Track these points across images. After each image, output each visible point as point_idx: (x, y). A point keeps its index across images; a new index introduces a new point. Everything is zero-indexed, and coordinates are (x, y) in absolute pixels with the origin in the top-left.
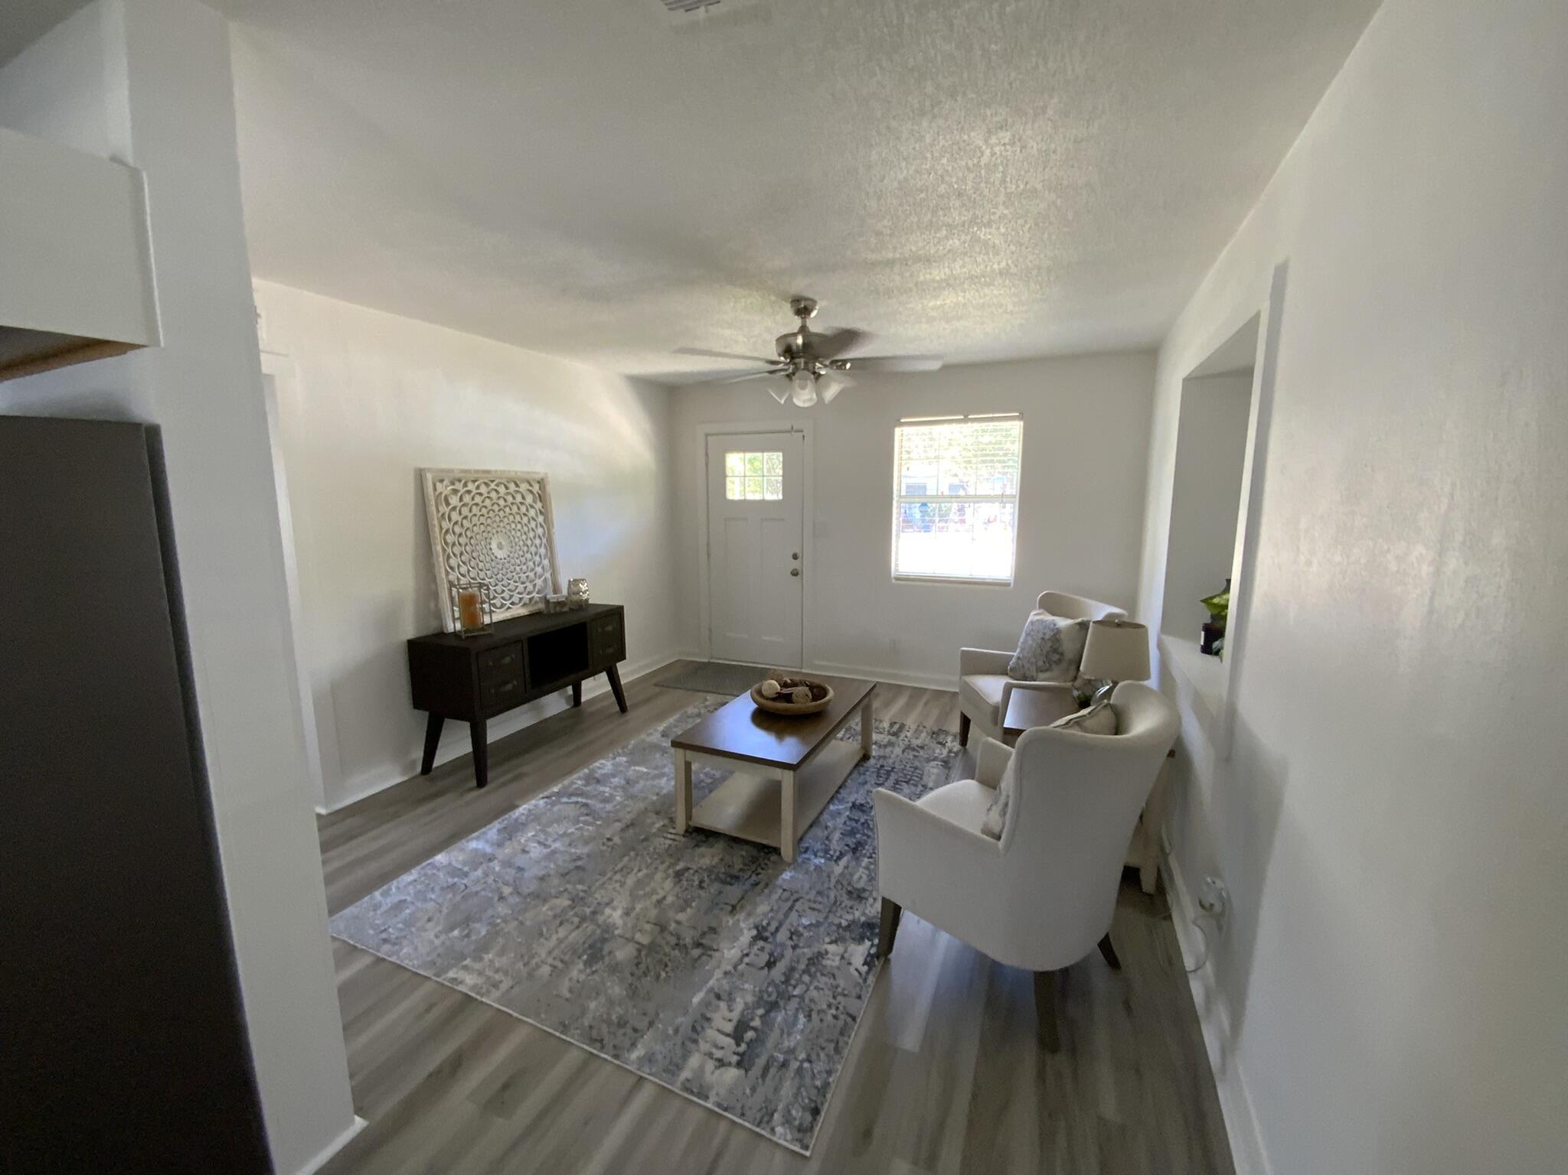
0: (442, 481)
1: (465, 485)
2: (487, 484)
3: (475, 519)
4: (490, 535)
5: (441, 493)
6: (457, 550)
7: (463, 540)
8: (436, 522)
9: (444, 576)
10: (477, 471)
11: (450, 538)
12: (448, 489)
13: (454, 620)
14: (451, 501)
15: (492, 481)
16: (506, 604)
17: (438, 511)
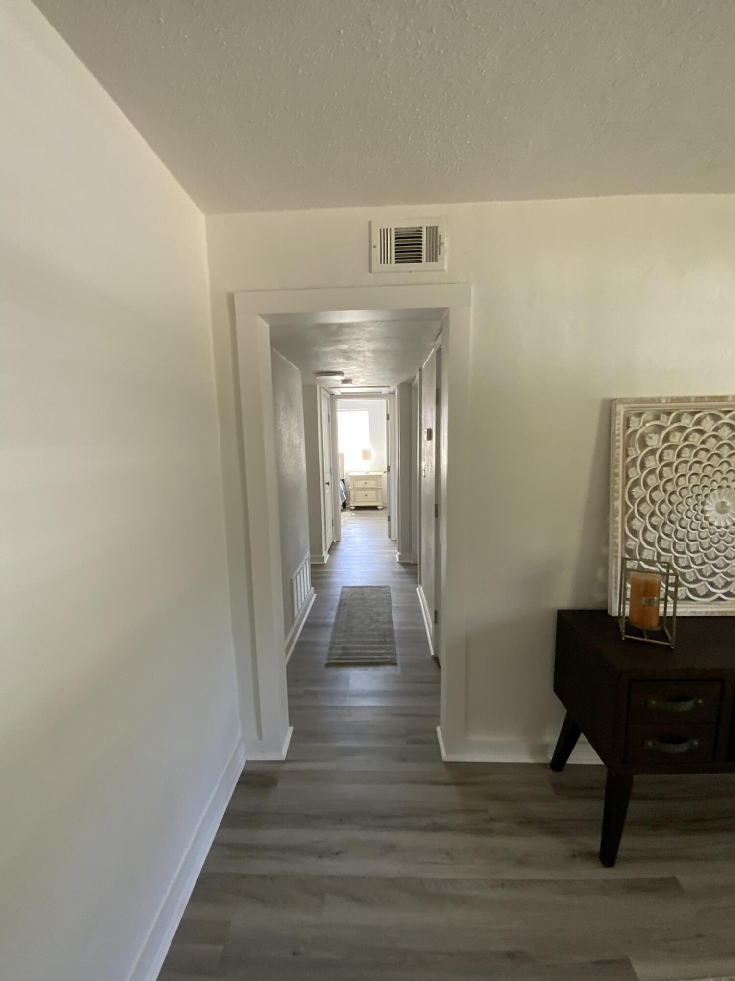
0: (640, 415)
1: (678, 419)
2: (716, 418)
3: (683, 469)
4: (707, 491)
5: (635, 431)
6: (646, 508)
7: (658, 496)
8: (620, 470)
9: (619, 541)
10: (701, 399)
11: (638, 492)
12: (647, 425)
13: (623, 599)
14: (649, 442)
15: (726, 412)
16: (715, 593)
17: (627, 455)
